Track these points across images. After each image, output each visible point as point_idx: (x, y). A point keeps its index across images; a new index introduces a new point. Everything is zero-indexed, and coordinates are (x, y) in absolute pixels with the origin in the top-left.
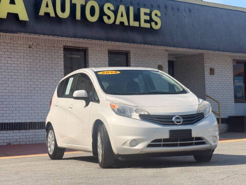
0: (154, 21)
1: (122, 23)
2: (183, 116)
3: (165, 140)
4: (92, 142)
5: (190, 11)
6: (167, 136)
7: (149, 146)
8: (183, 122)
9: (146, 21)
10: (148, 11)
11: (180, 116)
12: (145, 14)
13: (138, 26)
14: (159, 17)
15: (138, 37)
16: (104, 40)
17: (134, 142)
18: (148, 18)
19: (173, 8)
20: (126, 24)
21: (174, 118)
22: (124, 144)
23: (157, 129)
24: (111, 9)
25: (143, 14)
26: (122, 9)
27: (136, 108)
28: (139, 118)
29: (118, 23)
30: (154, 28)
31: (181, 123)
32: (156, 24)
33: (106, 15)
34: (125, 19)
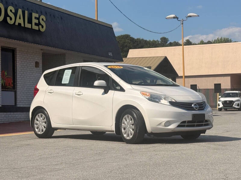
0: (41, 25)
1: (20, 24)
2: (198, 103)
3: (189, 122)
4: (115, 123)
5: (62, 18)
6: (190, 119)
7: (179, 126)
8: (199, 108)
9: (36, 24)
10: (37, 16)
11: (196, 103)
12: (36, 18)
13: (30, 27)
14: (44, 21)
15: (29, 37)
16: (7, 38)
17: (168, 123)
18: (37, 21)
19: (50, 15)
20: (23, 25)
21: (193, 105)
22: (160, 124)
23: (184, 113)
24: (13, 12)
25: (34, 18)
26: (20, 12)
27: (165, 96)
28: (168, 104)
29: (17, 24)
30: (41, 30)
31: (198, 109)
32: (43, 27)
33: (9, 16)
34: (21, 21)
